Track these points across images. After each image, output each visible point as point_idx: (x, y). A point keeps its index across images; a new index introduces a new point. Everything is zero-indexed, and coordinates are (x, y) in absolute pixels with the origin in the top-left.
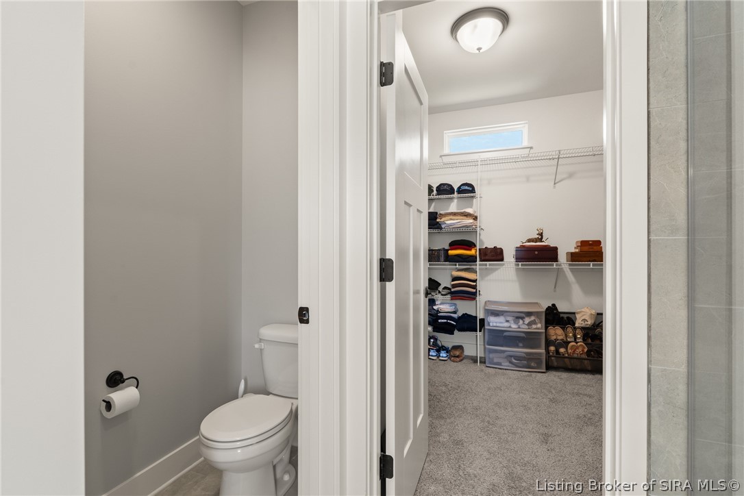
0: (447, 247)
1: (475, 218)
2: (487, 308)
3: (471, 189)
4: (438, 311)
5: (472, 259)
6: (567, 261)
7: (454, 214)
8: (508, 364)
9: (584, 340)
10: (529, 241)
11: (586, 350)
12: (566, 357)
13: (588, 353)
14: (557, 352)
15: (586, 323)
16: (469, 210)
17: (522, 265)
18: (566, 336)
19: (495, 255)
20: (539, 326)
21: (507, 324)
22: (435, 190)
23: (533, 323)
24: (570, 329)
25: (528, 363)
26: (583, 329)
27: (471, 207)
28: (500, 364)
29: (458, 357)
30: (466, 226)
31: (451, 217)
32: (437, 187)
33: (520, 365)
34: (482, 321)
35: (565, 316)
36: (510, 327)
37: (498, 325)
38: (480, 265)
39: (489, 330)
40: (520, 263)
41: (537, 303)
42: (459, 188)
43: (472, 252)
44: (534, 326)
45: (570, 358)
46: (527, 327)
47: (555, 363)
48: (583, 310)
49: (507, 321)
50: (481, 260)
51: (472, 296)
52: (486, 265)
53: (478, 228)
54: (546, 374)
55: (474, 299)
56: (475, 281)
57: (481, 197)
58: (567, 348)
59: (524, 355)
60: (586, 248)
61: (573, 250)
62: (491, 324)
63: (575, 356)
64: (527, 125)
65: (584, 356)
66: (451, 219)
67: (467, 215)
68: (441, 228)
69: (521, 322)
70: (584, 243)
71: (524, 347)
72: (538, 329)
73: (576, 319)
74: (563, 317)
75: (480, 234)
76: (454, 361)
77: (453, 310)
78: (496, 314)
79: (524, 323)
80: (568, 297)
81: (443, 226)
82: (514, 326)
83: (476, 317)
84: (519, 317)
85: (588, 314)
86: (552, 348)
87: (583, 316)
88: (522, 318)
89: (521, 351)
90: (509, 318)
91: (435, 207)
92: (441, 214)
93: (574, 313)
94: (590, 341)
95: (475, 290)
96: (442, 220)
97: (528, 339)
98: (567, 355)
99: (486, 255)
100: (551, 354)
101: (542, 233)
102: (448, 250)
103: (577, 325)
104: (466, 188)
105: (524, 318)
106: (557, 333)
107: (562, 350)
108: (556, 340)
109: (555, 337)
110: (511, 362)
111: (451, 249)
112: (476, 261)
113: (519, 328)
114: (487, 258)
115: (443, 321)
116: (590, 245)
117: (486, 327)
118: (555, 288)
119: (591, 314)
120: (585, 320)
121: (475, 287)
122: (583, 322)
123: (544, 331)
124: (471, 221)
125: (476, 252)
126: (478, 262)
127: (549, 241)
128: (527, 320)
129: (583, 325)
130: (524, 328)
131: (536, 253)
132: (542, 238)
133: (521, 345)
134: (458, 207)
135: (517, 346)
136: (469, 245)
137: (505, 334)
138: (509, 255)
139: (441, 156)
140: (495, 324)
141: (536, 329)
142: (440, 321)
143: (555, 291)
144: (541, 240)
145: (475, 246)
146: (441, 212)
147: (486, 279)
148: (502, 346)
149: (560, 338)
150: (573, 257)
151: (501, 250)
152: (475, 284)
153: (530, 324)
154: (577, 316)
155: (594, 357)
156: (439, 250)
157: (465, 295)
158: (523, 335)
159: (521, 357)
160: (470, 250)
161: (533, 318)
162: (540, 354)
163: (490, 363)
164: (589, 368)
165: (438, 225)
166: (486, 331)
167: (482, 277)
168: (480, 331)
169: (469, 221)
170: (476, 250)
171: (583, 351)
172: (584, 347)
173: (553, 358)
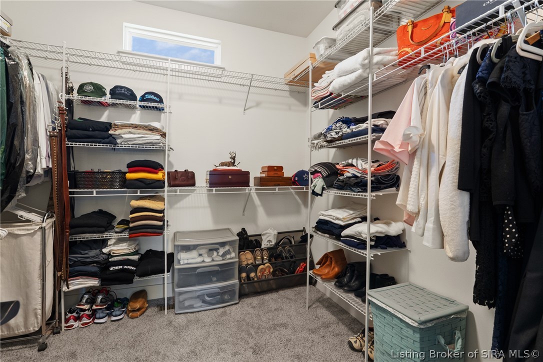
0: (125, 169)
1: (164, 135)
2: (176, 243)
3: (158, 100)
4: (109, 255)
5: (159, 184)
6: (255, 186)
7: (136, 127)
8: (200, 304)
9: (270, 261)
10: (222, 164)
11: (272, 270)
12: (256, 282)
13: (274, 274)
14: (248, 277)
15: (271, 243)
16: (156, 124)
17: (216, 191)
18: (255, 259)
19: (186, 179)
20: (233, 255)
21: (200, 259)
22: (108, 92)
23: (228, 252)
24: (258, 253)
25: (221, 298)
26: (268, 249)
27: (159, 121)
28: (191, 307)
29: (139, 310)
30: (152, 144)
31: (131, 130)
32: (111, 90)
33: (213, 302)
34: (171, 256)
35: (253, 239)
36: (203, 261)
37: (190, 261)
38: (168, 191)
39: (179, 269)
40: (214, 189)
41: (229, 229)
42: (143, 96)
43: (159, 176)
44: (228, 256)
45: (260, 281)
46: (221, 258)
47: (247, 289)
48: (268, 231)
49: (200, 255)
50: (170, 186)
51: (158, 230)
52: (176, 191)
53: (167, 147)
54: (239, 305)
55: (161, 234)
56: (162, 211)
57: (170, 113)
58: (256, 272)
59: (218, 290)
60: (272, 173)
61: (259, 175)
62: (182, 262)
63: (264, 278)
64: (220, 47)
65: (271, 277)
66: (130, 133)
67: (153, 130)
68: (116, 144)
69: (215, 253)
70: (271, 168)
71: (218, 281)
72: (232, 258)
73: (262, 240)
74: (251, 240)
75: (168, 155)
76: (132, 318)
77: (131, 251)
78: (187, 248)
79: (218, 255)
80: (254, 220)
81: (119, 141)
82: (208, 260)
83: (163, 252)
84: (212, 249)
85: (273, 235)
86: (244, 275)
87: (268, 237)
88: (217, 250)
89: (215, 286)
90: (202, 252)
91: (109, 116)
92: (115, 125)
93: (260, 235)
94: (273, 260)
95: (161, 223)
96: (117, 132)
97: (222, 272)
98: (256, 279)
99: (175, 179)
100: (243, 281)
101: (235, 157)
102: (125, 173)
103: (263, 247)
104: (153, 97)
105: (218, 249)
106: (248, 257)
107: (252, 275)
108: (247, 265)
109: (245, 263)
110: (204, 301)
111: (130, 172)
112: (163, 187)
113: (213, 260)
114: (177, 182)
115: (116, 268)
116: (275, 170)
117: (176, 267)
118: (244, 212)
119: (275, 235)
120: (269, 241)
121: (162, 219)
122: (268, 243)
123: (238, 260)
124: (159, 137)
125: (164, 176)
126: (166, 188)
127: (241, 166)
128: (222, 251)
129: (268, 246)
130: (219, 260)
131: (230, 177)
132: (234, 162)
133: (214, 279)
134: (141, 119)
135: (211, 282)
136: (156, 167)
137: (198, 271)
138: (202, 180)
139: (119, 52)
140: (186, 262)
141: (230, 259)
142: (111, 269)
143: (244, 215)
144: (233, 164)
145: (163, 168)
146: (117, 122)
147: (176, 206)
148: (194, 285)
149: (250, 262)
150: (262, 182)
151: (193, 174)
152: (162, 215)
153: (224, 255)
154: (262, 237)
155: (278, 276)
156: (113, 172)
157: (149, 230)
158: (217, 268)
159: (215, 293)
160: (157, 173)
161: (227, 248)
162: (233, 285)
163: (181, 308)
164: (274, 286)
165: (111, 138)
166: (176, 271)
167: (171, 205)
168: (168, 271)
169: (155, 137)
170: (164, 173)
171: (269, 271)
172: (270, 268)
173: (244, 285)
